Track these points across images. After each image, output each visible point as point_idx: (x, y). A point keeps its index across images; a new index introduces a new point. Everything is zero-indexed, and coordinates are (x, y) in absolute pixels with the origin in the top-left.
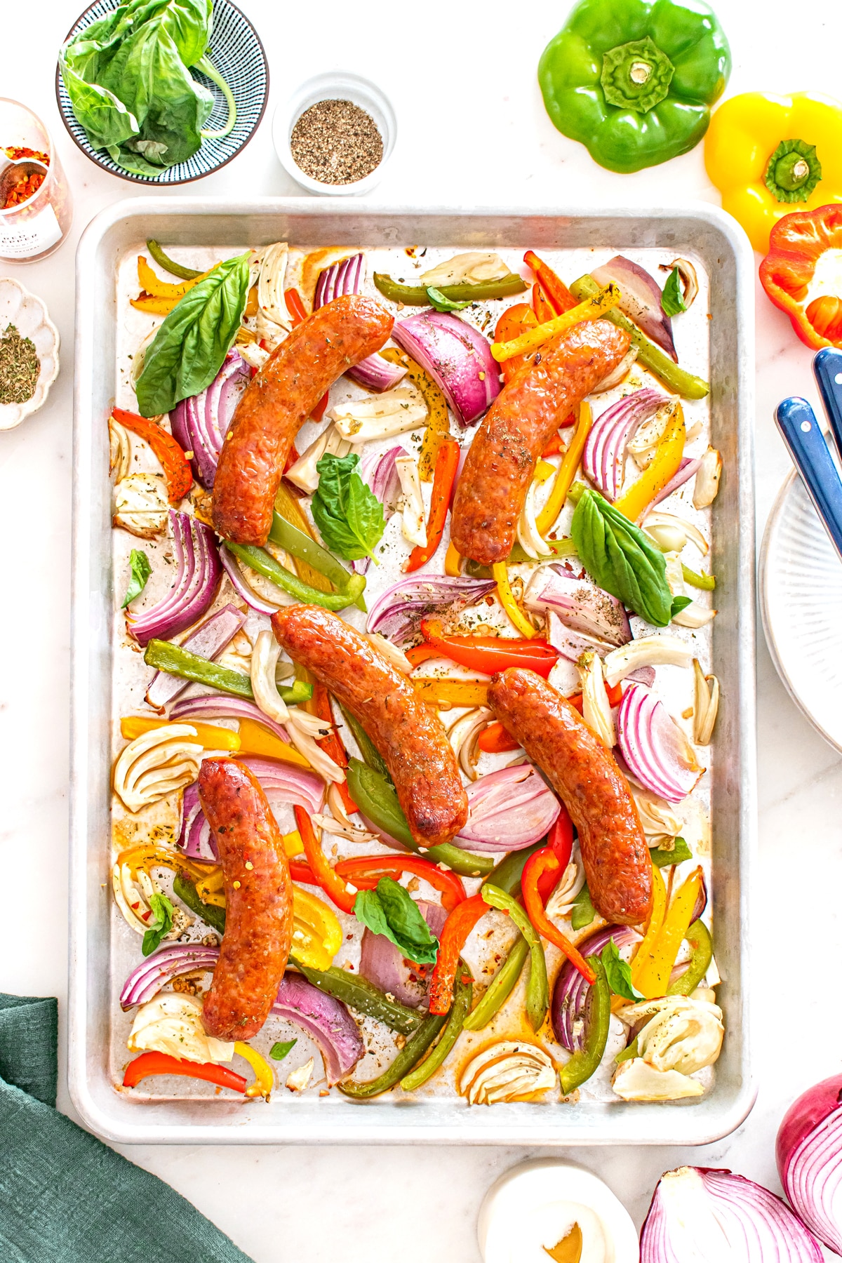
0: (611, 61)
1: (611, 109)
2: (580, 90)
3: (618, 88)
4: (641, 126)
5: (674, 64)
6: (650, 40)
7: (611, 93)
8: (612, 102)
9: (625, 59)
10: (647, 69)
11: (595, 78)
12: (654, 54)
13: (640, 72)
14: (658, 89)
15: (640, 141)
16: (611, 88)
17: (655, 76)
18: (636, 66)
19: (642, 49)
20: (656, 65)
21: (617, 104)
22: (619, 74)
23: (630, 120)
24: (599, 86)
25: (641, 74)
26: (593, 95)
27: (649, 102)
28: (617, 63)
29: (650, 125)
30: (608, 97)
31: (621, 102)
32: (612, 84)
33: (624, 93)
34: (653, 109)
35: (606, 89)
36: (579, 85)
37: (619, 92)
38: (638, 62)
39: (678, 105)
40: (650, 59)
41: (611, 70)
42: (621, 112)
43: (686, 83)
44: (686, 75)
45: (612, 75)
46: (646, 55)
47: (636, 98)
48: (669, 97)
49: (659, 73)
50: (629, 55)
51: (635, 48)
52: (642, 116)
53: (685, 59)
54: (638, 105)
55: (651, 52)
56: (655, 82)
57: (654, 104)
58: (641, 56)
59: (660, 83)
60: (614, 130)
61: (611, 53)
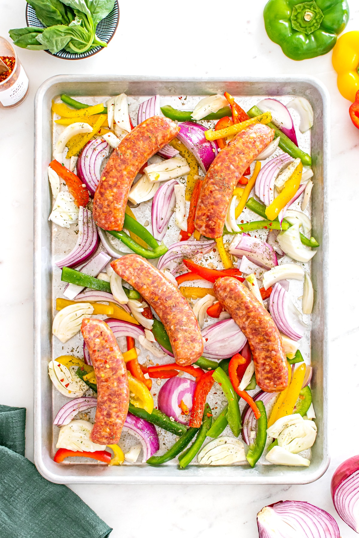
0: (296, 10)
1: (294, 31)
2: (281, 21)
3: (298, 22)
4: (306, 40)
5: (324, 14)
6: (314, 2)
7: (295, 24)
8: (295, 28)
9: (302, 10)
10: (312, 15)
11: (289, 17)
12: (315, 9)
13: (309, 15)
14: (316, 24)
15: (305, 47)
16: (295, 22)
17: (315, 18)
18: (307, 13)
19: (311, 6)
20: (316, 14)
21: (297, 29)
22: (299, 16)
23: (302, 37)
24: (290, 20)
25: (309, 17)
26: (287, 24)
27: (311, 30)
28: (299, 11)
29: (310, 39)
30: (293, 26)
31: (298, 28)
32: (295, 20)
33: (300, 25)
34: (312, 33)
35: (293, 22)
36: (281, 19)
37: (298, 24)
38: (308, 12)
39: (323, 33)
40: (313, 11)
41: (296, 14)
42: (298, 33)
43: (328, 23)
44: (328, 19)
45: (296, 16)
46: (312, 9)
47: (305, 27)
48: (320, 29)
49: (317, 18)
50: (304, 8)
51: (308, 5)
52: (307, 36)
53: (329, 12)
54: (306, 31)
55: (314, 8)
56: (314, 21)
57: (313, 31)
58: (310, 9)
59: (317, 22)
60: (294, 41)
61: (297, 6)
